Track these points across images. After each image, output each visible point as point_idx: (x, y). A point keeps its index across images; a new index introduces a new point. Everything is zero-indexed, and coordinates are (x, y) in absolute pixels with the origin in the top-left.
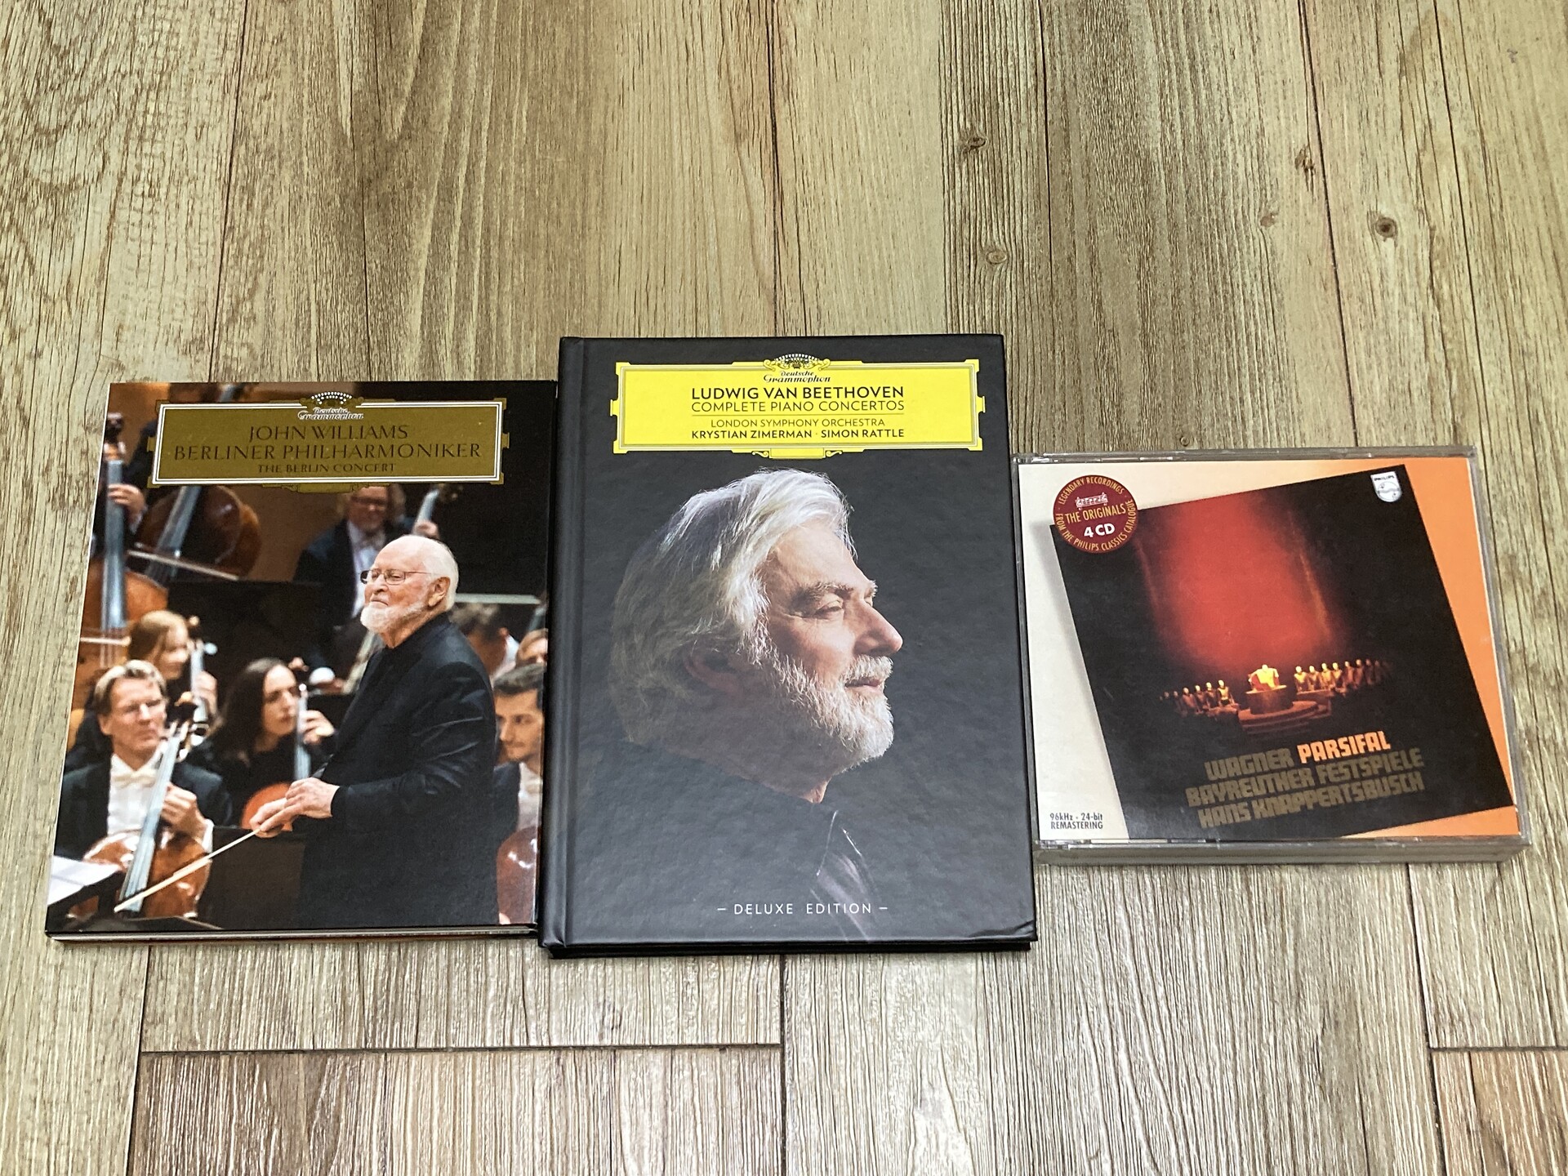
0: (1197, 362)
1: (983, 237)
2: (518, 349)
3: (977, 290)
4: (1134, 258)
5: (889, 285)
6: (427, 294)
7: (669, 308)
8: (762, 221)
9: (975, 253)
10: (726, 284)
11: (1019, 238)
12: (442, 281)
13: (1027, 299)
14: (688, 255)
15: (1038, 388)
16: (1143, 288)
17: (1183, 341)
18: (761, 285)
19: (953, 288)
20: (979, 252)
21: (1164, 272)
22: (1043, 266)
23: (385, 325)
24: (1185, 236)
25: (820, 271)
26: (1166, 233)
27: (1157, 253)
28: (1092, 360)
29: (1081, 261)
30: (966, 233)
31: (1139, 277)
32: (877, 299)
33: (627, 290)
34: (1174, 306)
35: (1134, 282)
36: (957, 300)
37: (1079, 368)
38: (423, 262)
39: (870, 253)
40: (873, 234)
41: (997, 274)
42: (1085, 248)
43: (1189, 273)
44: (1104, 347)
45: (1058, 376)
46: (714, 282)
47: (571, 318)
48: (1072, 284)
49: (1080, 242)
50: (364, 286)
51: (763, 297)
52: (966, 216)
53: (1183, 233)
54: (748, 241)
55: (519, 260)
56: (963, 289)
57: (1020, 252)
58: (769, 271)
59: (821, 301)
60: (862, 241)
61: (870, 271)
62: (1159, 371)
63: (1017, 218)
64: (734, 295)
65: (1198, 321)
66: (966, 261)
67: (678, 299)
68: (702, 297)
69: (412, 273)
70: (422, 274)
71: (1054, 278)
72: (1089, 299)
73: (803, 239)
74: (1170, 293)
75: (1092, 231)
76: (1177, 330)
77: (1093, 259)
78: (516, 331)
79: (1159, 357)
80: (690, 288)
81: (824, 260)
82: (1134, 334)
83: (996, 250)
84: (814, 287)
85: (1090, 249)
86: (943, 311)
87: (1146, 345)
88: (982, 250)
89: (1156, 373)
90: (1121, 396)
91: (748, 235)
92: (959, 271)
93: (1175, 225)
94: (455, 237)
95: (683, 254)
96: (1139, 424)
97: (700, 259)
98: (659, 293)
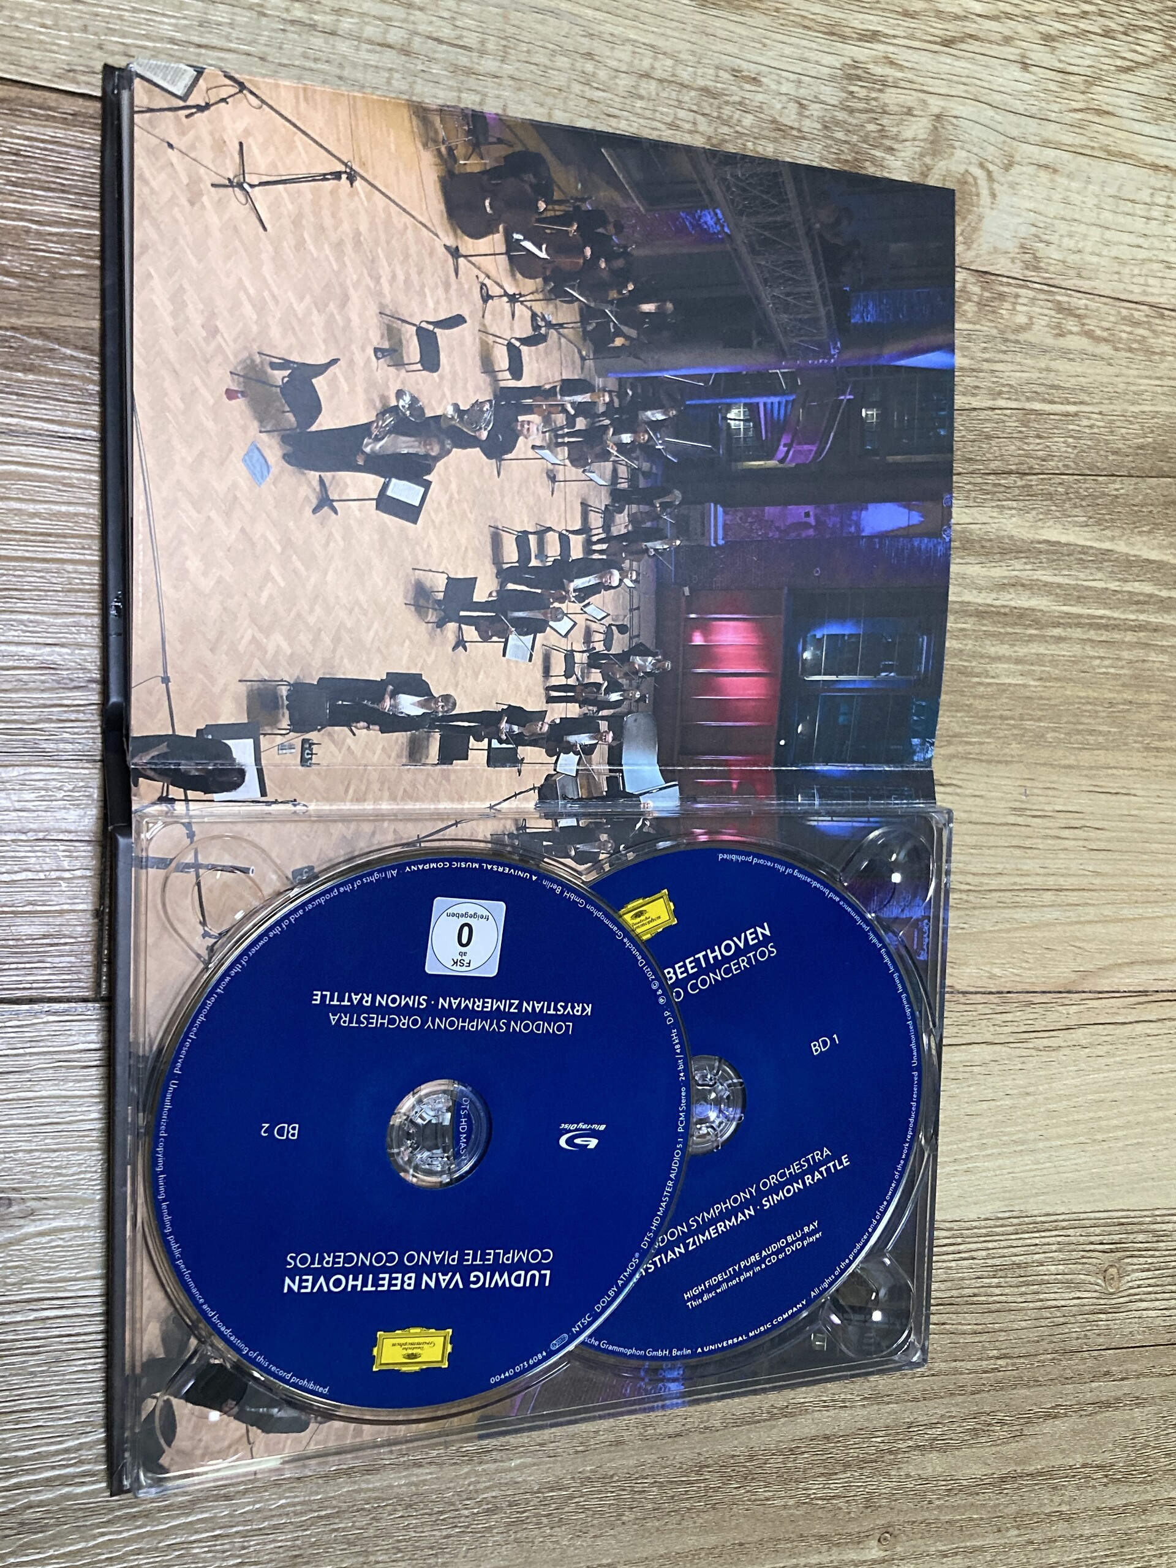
0: (981, 1549)
1: (1135, 1260)
2: (1018, 661)
3: (1075, 1255)
4: (1108, 1458)
5: (1082, 1139)
6: (1085, 550)
7: (1062, 855)
8: (1161, 976)
9: (1117, 1250)
10: (1089, 929)
11: (1134, 1306)
12: (1099, 569)
13: (1062, 1320)
14: (1124, 881)
15: (956, 1338)
16: (1071, 1472)
17: (1008, 1529)
18: (1086, 974)
19: (1077, 1222)
20: (1119, 1254)
21: (1088, 1499)
22: (1101, 1340)
23: (1050, 496)
24: (1132, 1523)
25: (1101, 1050)
26: (1135, 1499)
27: (1112, 1488)
28: (987, 1410)
29: (1105, 1389)
30: (1141, 1237)
31: (1084, 1466)
32: (1068, 1123)
33: (1082, 802)
34: (1049, 1515)
35: (1078, 1460)
36: (1063, 1228)
37: (979, 1392)
38: (1121, 547)
39: (1121, 1115)
40: (1141, 1118)
41: (1092, 1279)
42: (1120, 1393)
43: (1087, 1532)
44: (1002, 1423)
45: (969, 1365)
46: (1091, 913)
47: (1054, 730)
48: (1078, 1378)
49: (1127, 1386)
50: (1095, 473)
51: (1073, 976)
52: (1159, 1237)
53: (1135, 1522)
54: (1138, 957)
55: (1122, 667)
56: (1075, 1235)
57: (1116, 1309)
58: (1104, 984)
59: (1067, 1051)
60: (1135, 1104)
61: (1101, 1114)
62: (971, 1499)
63: (1157, 1303)
64: (1078, 939)
65: (1030, 1548)
66: (1106, 1239)
67: (1074, 866)
68: (1073, 898)
69: (1108, 533)
70: (1107, 545)
71: (1086, 1354)
72: (1060, 1402)
73: (1139, 1027)
74: (1064, 1508)
75: (1139, 1402)
76: (1020, 1520)
77: (1107, 1405)
78: (1039, 660)
79: (989, 1497)
80: (1084, 882)
81: (1114, 1055)
82: (1017, 1464)
83: (1121, 1277)
84: (1084, 1042)
85: (1118, 1400)
86: (1050, 1210)
87: (1003, 1479)
88: (1120, 1259)
89: (970, 1494)
90: (943, 1450)
91: (1145, 958)
92: (1098, 1230)
93: (1144, 1511)
94: (1148, 588)
95: (1125, 874)
96: (908, 1476)
97: (1122, 895)
98: (1081, 843)
